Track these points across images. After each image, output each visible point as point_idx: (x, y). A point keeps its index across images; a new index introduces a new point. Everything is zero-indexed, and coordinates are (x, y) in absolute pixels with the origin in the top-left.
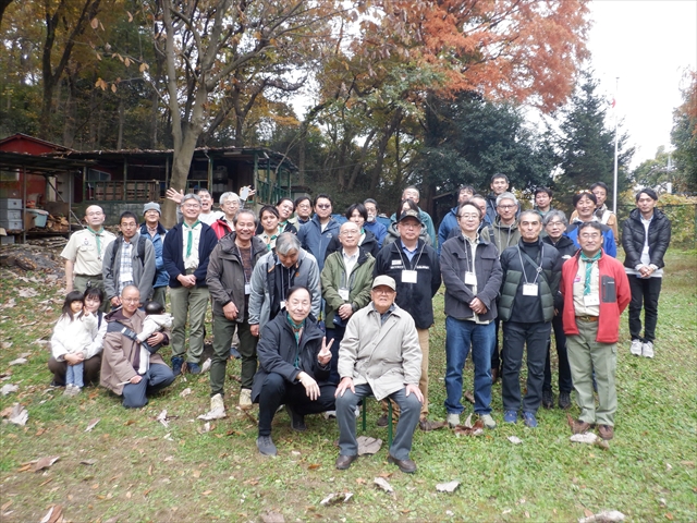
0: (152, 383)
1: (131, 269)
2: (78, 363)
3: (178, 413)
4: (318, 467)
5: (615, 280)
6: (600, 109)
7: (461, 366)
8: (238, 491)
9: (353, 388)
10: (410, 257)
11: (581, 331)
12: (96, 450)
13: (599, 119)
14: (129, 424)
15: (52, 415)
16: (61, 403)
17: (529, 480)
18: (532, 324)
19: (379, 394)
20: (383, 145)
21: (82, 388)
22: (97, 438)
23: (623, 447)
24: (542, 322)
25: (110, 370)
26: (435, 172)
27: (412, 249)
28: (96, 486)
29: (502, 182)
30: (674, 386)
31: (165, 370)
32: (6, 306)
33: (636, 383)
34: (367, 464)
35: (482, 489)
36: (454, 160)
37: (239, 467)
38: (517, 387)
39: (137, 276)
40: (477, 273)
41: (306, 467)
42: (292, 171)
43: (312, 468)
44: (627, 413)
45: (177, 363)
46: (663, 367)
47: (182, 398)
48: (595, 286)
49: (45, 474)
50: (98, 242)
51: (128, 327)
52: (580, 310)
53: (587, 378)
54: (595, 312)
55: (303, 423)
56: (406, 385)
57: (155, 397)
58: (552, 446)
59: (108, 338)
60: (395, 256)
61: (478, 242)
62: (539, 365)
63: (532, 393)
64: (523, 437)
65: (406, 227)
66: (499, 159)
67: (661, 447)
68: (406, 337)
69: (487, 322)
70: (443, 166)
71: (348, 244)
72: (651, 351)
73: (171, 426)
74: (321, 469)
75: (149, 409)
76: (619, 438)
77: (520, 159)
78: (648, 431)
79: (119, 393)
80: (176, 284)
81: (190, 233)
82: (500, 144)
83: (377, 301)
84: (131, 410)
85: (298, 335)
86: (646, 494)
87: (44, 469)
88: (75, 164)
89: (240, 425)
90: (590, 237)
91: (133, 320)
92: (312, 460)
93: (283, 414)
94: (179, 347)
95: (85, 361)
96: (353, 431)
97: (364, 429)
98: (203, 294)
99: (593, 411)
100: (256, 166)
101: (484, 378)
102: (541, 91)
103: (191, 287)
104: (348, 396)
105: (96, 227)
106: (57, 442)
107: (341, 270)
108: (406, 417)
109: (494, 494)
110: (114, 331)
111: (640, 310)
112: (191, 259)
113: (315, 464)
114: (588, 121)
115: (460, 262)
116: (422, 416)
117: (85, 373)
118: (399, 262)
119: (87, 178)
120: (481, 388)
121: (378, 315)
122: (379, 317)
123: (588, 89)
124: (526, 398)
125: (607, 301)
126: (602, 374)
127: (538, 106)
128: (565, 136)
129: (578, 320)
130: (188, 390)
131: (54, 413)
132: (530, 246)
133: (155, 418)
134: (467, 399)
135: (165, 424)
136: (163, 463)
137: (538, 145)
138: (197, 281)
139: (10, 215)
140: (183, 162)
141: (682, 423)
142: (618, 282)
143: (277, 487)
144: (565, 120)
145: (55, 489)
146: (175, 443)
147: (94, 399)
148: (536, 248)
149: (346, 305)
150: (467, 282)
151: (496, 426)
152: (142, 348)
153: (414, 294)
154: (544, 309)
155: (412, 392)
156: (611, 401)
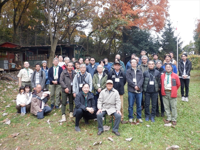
0: (45, 112)
1: (39, 80)
2: (24, 106)
3: (53, 120)
4: (92, 135)
6: (173, 30)
7: (133, 105)
8: (70, 142)
9: (101, 112)
10: (117, 74)
11: (167, 94)
12: (30, 131)
13: (172, 33)
14: (39, 123)
15: (17, 121)
16: (20, 118)
17: (152, 137)
18: (152, 93)
19: (109, 114)
20: (111, 42)
21: (26, 114)
22: (30, 128)
23: (179, 127)
24: (155, 92)
25: (33, 108)
26: (126, 50)
27: (118, 72)
28: (30, 141)
29: (144, 53)
30: (194, 110)
31: (49, 108)
32: (4, 91)
33: (183, 109)
34: (106, 134)
35: (139, 140)
36: (131, 46)
37: (70, 135)
38: (149, 111)
39: (41, 81)
41: (89, 135)
42: (85, 50)
43: (90, 135)
44: (181, 118)
45: (52, 106)
46: (191, 104)
47: (54, 116)
48: (170, 81)
49: (15, 138)
51: (38, 96)
52: (166, 88)
53: (169, 108)
54: (170, 89)
55: (88, 122)
56: (117, 111)
57: (46, 116)
58: (159, 127)
59: (32, 99)
60: (113, 74)
61: (137, 70)
62: (155, 104)
63: (153, 112)
64: (151, 125)
65: (116, 66)
66: (144, 46)
67: (190, 127)
68: (116, 97)
69: (140, 93)
70: (128, 48)
71: (100, 71)
72: (187, 100)
73: (51, 124)
74: (93, 135)
75: (44, 119)
76: (178, 125)
77: (150, 46)
78: (187, 123)
79: (36, 114)
80: (52, 83)
82: (144, 41)
83: (108, 87)
84: (39, 120)
85: (86, 97)
86: (185, 141)
87: (15, 137)
88: (23, 50)
89: (70, 123)
90: (168, 68)
92: (90, 133)
93: (82, 120)
94: (53, 101)
95: (26, 106)
96: (102, 124)
97: (105, 124)
99: (171, 117)
100: (74, 49)
101: (139, 109)
102: (156, 26)
103: (56, 84)
104: (100, 114)
105: (27, 68)
106: (19, 129)
107: (98, 79)
108: (117, 120)
109: (142, 141)
110: (34, 97)
111: (184, 88)
112: (56, 76)
113: (91, 134)
114: (169, 34)
115: (131, 76)
116: (122, 120)
117: (26, 109)
118: (114, 76)
119: (26, 54)
120: (139, 111)
121: (108, 91)
123: (169, 25)
124: (152, 114)
125: (174, 86)
126: (173, 106)
127: (155, 30)
128: (163, 39)
129: (166, 91)
130: (56, 114)
131: (18, 121)
132: (151, 71)
133: (46, 122)
134: (135, 115)
135: (49, 123)
136: (48, 134)
137: (155, 41)
138: (58, 82)
139: (5, 65)
140: (54, 49)
141: (196, 120)
142: (177, 80)
143: (81, 140)
144: (163, 34)
145: (18, 142)
146: (52, 129)
147: (29, 117)
148: (153, 71)
149: (99, 88)
150: (134, 81)
151: (143, 122)
152: (42, 102)
153: (119, 85)
154: (156, 88)
155: (118, 113)
156: (175, 114)
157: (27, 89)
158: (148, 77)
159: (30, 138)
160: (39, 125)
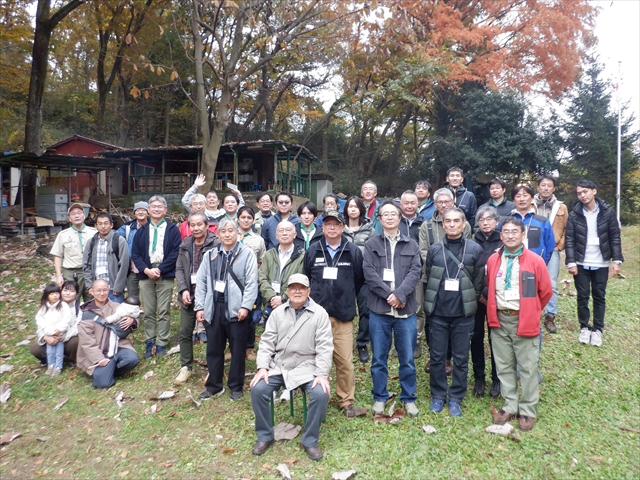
0: (119, 366)
1: (106, 263)
3: (134, 395)
4: (233, 451)
5: (535, 276)
6: (606, 92)
7: (384, 357)
9: (266, 379)
10: (332, 254)
11: (504, 324)
12: (55, 427)
13: (604, 103)
14: (91, 404)
15: (31, 393)
16: (42, 383)
18: (453, 318)
19: (290, 385)
20: (399, 132)
21: (62, 370)
22: (59, 417)
24: (462, 317)
25: (84, 354)
27: (335, 247)
28: (40, 462)
29: (457, 175)
33: (576, 371)
34: (280, 450)
36: (459, 148)
37: (161, 449)
38: (443, 378)
39: (112, 269)
40: (395, 270)
41: (222, 451)
43: (227, 452)
44: (557, 403)
45: (150, 346)
46: (608, 356)
47: (144, 380)
48: (515, 281)
49: (3, 449)
50: (80, 238)
51: (99, 315)
52: (502, 303)
53: (510, 370)
54: (515, 307)
56: (315, 376)
57: (122, 379)
59: (82, 325)
60: (319, 254)
62: (461, 357)
63: (456, 383)
64: (439, 426)
66: (503, 145)
67: (577, 441)
68: (318, 331)
69: (406, 316)
70: (449, 152)
71: (283, 241)
72: (600, 339)
73: (124, 406)
74: (236, 453)
75: (113, 389)
76: (538, 431)
77: (523, 144)
78: (571, 423)
79: (90, 374)
80: (144, 276)
81: (156, 231)
82: (503, 132)
83: (292, 298)
87: (4, 444)
88: (113, 162)
89: (183, 408)
91: (104, 309)
92: (231, 444)
94: (152, 332)
96: (268, 419)
98: (167, 285)
99: (516, 402)
100: (276, 158)
101: (407, 369)
102: (549, 78)
103: (156, 279)
104: (261, 386)
105: (78, 226)
106: (27, 419)
107: (275, 265)
108: (313, 407)
110: (87, 319)
111: (588, 298)
112: (157, 254)
113: (232, 448)
114: (592, 105)
115: (379, 259)
116: (348, 404)
118: (322, 260)
120: (405, 378)
121: (293, 310)
122: (294, 313)
123: (594, 73)
124: (452, 388)
125: (527, 296)
126: (524, 366)
127: (544, 93)
129: (501, 314)
130: (151, 373)
131: (34, 392)
132: (454, 243)
133: (114, 398)
135: (120, 405)
136: (103, 442)
137: (543, 130)
138: (161, 274)
139: (57, 208)
140: (211, 156)
141: (610, 415)
142: (538, 277)
143: (186, 470)
144: (570, 105)
146: (121, 424)
147: (72, 379)
148: (457, 246)
149: (277, 297)
151: (417, 415)
152: (112, 333)
154: (465, 304)
155: (319, 384)
156: (532, 393)
157: (68, 292)
158: (442, 265)
159: (46, 451)
160: (89, 409)
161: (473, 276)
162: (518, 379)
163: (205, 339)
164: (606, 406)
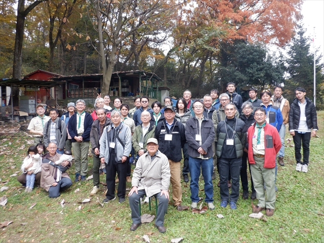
0: (62, 186)
1: (55, 134)
3: (70, 201)
4: (120, 229)
5: (272, 137)
6: (307, 43)
7: (197, 179)
9: (137, 192)
10: (169, 128)
11: (257, 162)
12: (30, 218)
13: (307, 48)
14: (48, 206)
15: (18, 201)
16: (23, 195)
18: (231, 159)
19: (149, 195)
20: (202, 65)
22: (32, 213)
24: (236, 158)
25: (44, 180)
26: (224, 78)
27: (171, 124)
28: (22, 236)
31: (68, 179)
32: (21, 148)
34: (144, 228)
36: (233, 72)
37: (84, 228)
38: (227, 190)
39: (58, 137)
41: (115, 229)
42: (158, 80)
43: (117, 229)
44: (285, 202)
45: (77, 176)
46: (311, 177)
47: (75, 193)
48: (262, 140)
49: (4, 229)
50: (43, 122)
51: (52, 161)
52: (256, 152)
53: (261, 185)
56: (161, 190)
57: (64, 193)
58: (238, 219)
59: (43, 166)
60: (163, 128)
61: (203, 119)
62: (236, 178)
63: (234, 192)
64: (225, 214)
65: (167, 114)
66: (255, 71)
67: (296, 221)
68: (163, 167)
69: (207, 158)
70: (228, 75)
71: (144, 121)
72: (306, 169)
73: (65, 207)
74: (122, 230)
76: (276, 216)
77: (266, 70)
78: (293, 212)
79: (47, 190)
80: (74, 140)
81: (80, 117)
82: (255, 64)
83: (149, 150)
84: (52, 199)
87: (4, 227)
88: (58, 83)
89: (95, 207)
90: (259, 116)
91: (54, 158)
92: (119, 225)
94: (78, 169)
96: (138, 212)
98: (86, 145)
99: (264, 202)
100: (140, 79)
101: (208, 185)
102: (278, 36)
103: (81, 142)
104: (134, 196)
105: (41, 115)
106: (15, 214)
107: (141, 134)
108: (160, 206)
110: (45, 162)
111: (300, 148)
113: (120, 227)
114: (300, 49)
115: (193, 129)
116: (178, 204)
118: (164, 131)
119: (68, 88)
120: (208, 190)
121: (150, 157)
122: (150, 158)
124: (231, 195)
125: (268, 147)
126: (268, 183)
127: (276, 44)
128: (289, 57)
129: (255, 157)
130: (78, 190)
131: (19, 200)
133: (60, 203)
135: (63, 206)
136: (54, 225)
137: (276, 63)
138: (83, 139)
139: (30, 107)
140: (107, 79)
141: (313, 207)
142: (274, 137)
143: (97, 239)
144: (289, 50)
145: (5, 237)
146: (63, 216)
147: (38, 193)
148: (232, 122)
149: (142, 150)
150: (197, 139)
151: (214, 209)
152: (58, 170)
153: (170, 146)
154: (237, 152)
155: (163, 194)
156: (272, 197)
157: (40, 149)
158: (225, 132)
159: (25, 230)
160: (47, 208)
161: (241, 137)
162: (265, 190)
163: (106, 172)
164: (310, 203)
